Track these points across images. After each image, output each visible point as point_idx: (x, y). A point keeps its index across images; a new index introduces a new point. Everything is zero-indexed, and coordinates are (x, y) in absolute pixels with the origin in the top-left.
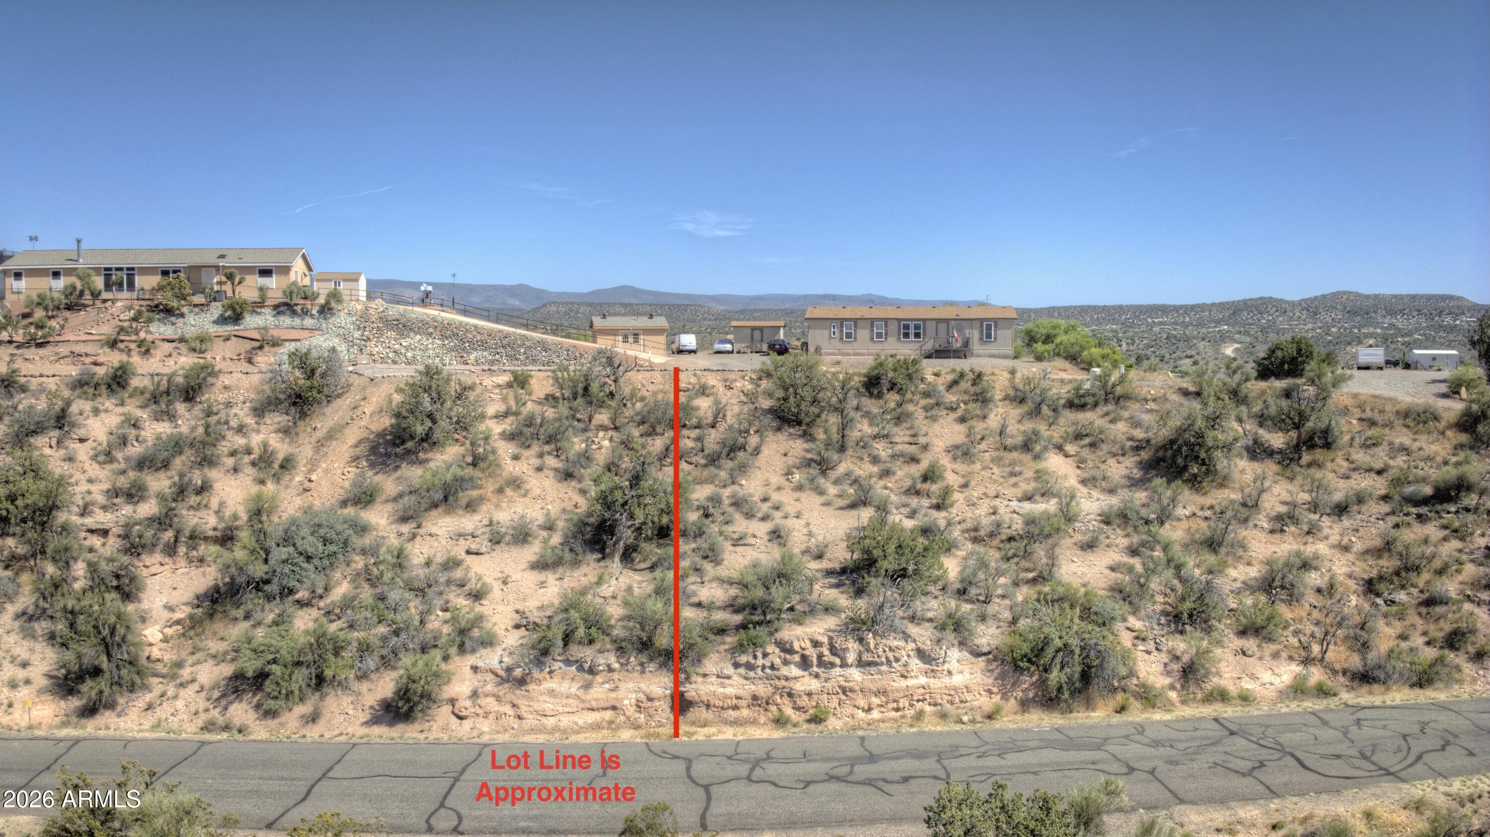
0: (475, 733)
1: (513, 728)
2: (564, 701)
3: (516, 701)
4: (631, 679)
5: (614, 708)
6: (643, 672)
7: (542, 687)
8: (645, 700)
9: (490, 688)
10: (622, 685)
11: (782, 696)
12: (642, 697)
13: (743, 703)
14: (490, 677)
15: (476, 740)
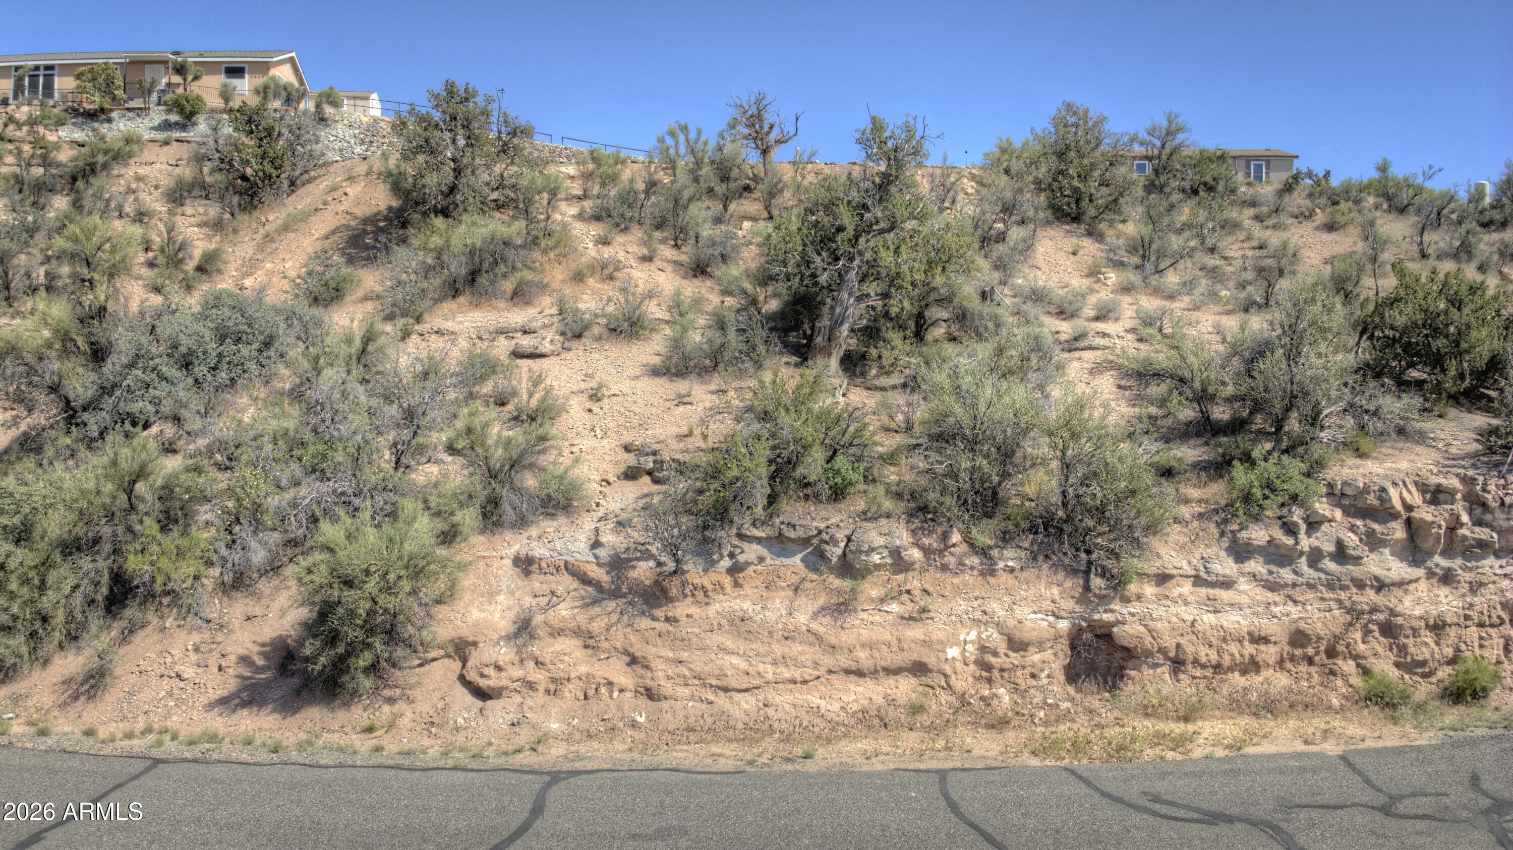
0: (524, 737)
1: (634, 725)
2: (778, 649)
3: (638, 649)
4: (958, 591)
5: (919, 669)
6: (989, 571)
7: (712, 610)
8: (1002, 648)
9: (564, 611)
10: (937, 606)
11: (1367, 632)
12: (993, 637)
13: (1269, 653)
14: (565, 583)
15: (526, 759)
